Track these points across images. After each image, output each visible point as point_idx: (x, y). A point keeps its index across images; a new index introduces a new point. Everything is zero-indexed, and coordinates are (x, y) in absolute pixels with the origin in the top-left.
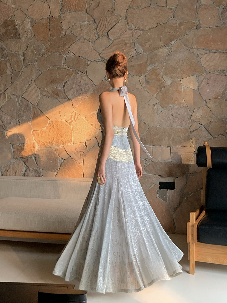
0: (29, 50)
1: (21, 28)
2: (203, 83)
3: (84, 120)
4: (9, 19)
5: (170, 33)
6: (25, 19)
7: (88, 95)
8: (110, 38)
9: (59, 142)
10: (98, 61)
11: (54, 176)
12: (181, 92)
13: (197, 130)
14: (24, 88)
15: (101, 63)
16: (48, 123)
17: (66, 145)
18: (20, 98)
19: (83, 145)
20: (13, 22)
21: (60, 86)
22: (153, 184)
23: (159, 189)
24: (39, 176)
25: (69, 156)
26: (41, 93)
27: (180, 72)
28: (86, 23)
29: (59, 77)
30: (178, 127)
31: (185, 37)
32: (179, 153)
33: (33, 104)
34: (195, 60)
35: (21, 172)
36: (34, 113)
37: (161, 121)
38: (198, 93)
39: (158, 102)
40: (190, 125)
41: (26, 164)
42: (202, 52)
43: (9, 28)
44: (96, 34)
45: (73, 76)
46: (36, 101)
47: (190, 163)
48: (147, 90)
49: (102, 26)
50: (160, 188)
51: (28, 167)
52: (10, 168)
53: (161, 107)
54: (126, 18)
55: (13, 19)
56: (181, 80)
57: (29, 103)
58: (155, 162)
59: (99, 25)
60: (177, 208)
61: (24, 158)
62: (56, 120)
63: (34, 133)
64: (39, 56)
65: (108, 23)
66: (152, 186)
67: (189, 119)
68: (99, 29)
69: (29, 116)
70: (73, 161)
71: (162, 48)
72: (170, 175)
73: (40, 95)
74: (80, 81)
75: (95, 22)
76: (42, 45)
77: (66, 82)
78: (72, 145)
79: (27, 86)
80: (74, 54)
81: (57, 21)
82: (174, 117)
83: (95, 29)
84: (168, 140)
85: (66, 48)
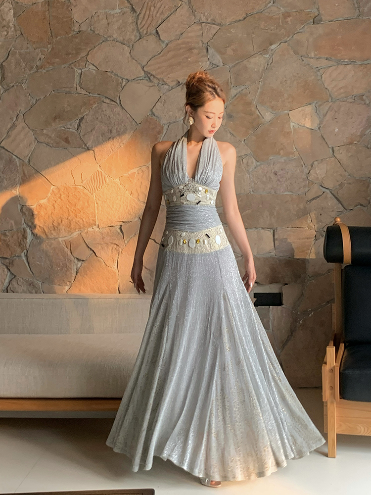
0: (12, 60)
2: (327, 118)
3: (117, 185)
5: (269, 31)
7: (124, 142)
8: (161, 39)
9: (72, 226)
10: (139, 79)
11: (65, 291)
12: (289, 133)
13: (318, 197)
14: (4, 131)
15: (145, 82)
16: (51, 191)
17: (86, 231)
19: (117, 231)
21: (71, 125)
24: (36, 293)
25: (92, 252)
26: (36, 139)
27: (287, 99)
28: (118, 11)
29: (69, 109)
30: (285, 193)
31: (295, 37)
32: (289, 240)
33: (21, 159)
34: (313, 77)
35: (2, 286)
36: (24, 174)
37: (255, 184)
38: (319, 135)
39: (249, 151)
40: (307, 189)
41: (9, 270)
42: (324, 63)
45: (95, 107)
46: (27, 153)
47: (307, 258)
48: (230, 129)
49: (146, 17)
51: (15, 276)
53: (254, 161)
54: (189, 2)
56: (290, 113)
57: (14, 157)
59: (141, 16)
60: (287, 341)
61: (7, 258)
62: (65, 185)
63: (24, 210)
64: (30, 71)
65: (157, 12)
67: (304, 180)
68: (141, 23)
69: (14, 180)
70: (99, 260)
71: (256, 57)
72: (274, 280)
73: (35, 142)
74: (109, 117)
75: (133, 10)
76: (37, 50)
77: (82, 119)
78: (96, 230)
79: (9, 127)
80: (96, 67)
81: (63, 8)
82: (279, 177)
83: (133, 23)
84: (269, 218)
85: (81, 56)
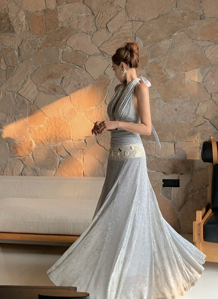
0: (24, 45)
1: (15, 21)
2: (208, 76)
3: (83, 116)
4: (2, 12)
5: (173, 24)
6: (19, 12)
7: (87, 91)
8: (109, 30)
9: (58, 140)
10: (96, 54)
11: (53, 174)
12: (184, 85)
13: (202, 124)
14: (20, 84)
15: (101, 56)
16: (46, 120)
17: (65, 142)
18: (16, 94)
19: (83, 142)
20: (7, 15)
21: (57, 81)
22: (157, 181)
23: (163, 187)
24: (37, 176)
25: (68, 154)
26: (37, 89)
27: (184, 65)
28: (84, 14)
29: (56, 72)
30: (182, 122)
31: (189, 28)
32: (183, 149)
33: (29, 101)
34: (200, 52)
35: (19, 172)
36: (31, 109)
37: (163, 116)
38: (203, 86)
39: (160, 96)
40: (195, 120)
41: (23, 163)
42: (207, 43)
43: (3, 21)
44: (94, 27)
45: (71, 71)
46: (33, 97)
47: (195, 159)
49: (101, 18)
50: (164, 186)
51: (26, 166)
52: (7, 167)
53: (163, 102)
54: (126, 9)
55: (6, 11)
56: (185, 73)
57: (25, 99)
58: (158, 159)
59: (98, 17)
60: (182, 206)
61: (22, 157)
62: (54, 117)
63: (31, 130)
64: (34, 51)
65: (107, 15)
66: (156, 184)
67: (193, 114)
68: (97, 22)
69: (26, 113)
70: (72, 158)
71: (164, 41)
72: (174, 172)
73: (37, 91)
74: (79, 76)
75: (93, 14)
76: (38, 39)
77: (63, 77)
78: (71, 142)
79: (23, 82)
80: (71, 48)
81: (53, 14)
82: (178, 111)
83: (93, 21)
84: (172, 136)
85: (63, 42)
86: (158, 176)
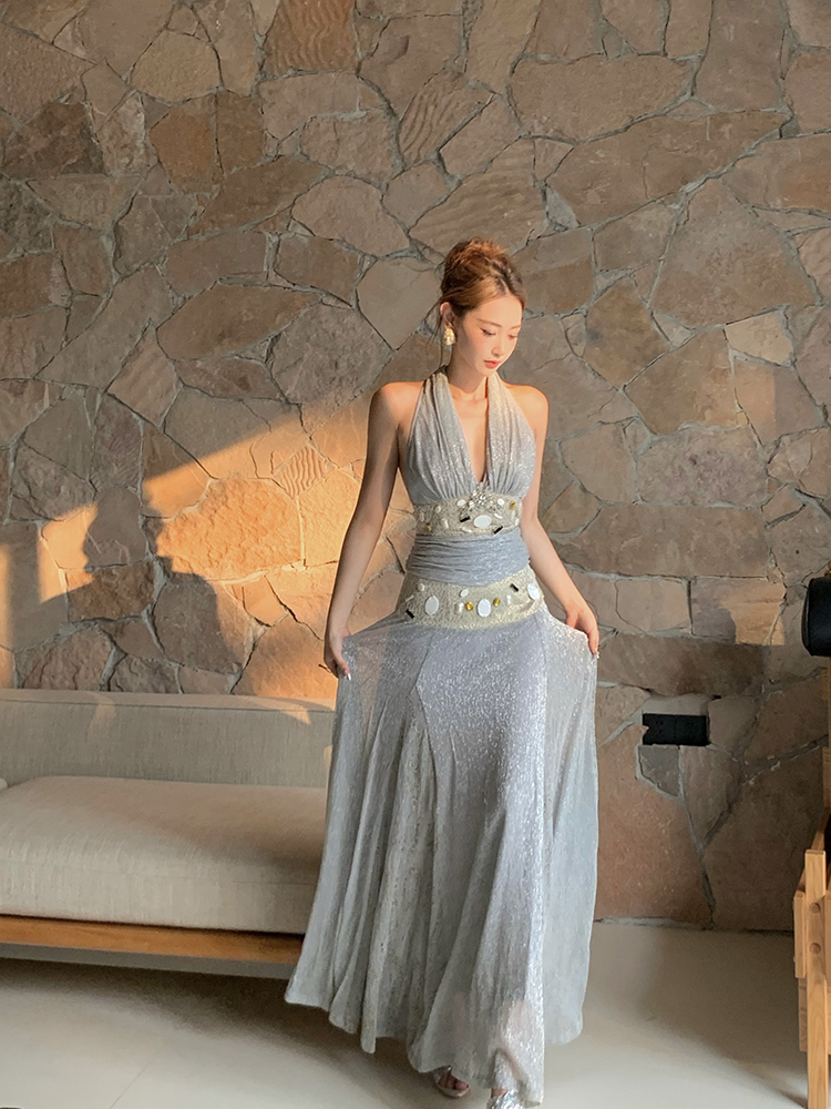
0: (138, 215)
1: (106, 132)
2: (813, 339)
3: (347, 478)
4: (62, 101)
5: (680, 152)
6: (122, 102)
7: (364, 386)
8: (449, 171)
9: (249, 562)
10: (399, 254)
11: (228, 688)
13: (791, 515)
14: (117, 361)
15: (412, 261)
16: (207, 488)
17: (276, 571)
18: (99, 396)
20: (78, 110)
21: (253, 351)
22: (623, 721)
23: (645, 742)
24: (167, 692)
25: (288, 612)
26: (180, 379)
27: (722, 298)
28: (358, 113)
29: (251, 317)
30: (716, 505)
31: (739, 165)
32: (723, 603)
33: (148, 421)
34: (780, 251)
35: (98, 676)
36: (154, 451)
37: (648, 483)
38: (794, 377)
39: (635, 411)
40: (765, 498)
41: (115, 644)
42: (807, 221)
43: (64, 133)
44: (394, 157)
45: (305, 315)
46: (162, 408)
47: (765, 642)
48: (594, 364)
49: (418, 127)
50: (647, 740)
51: (126, 654)
52: (54, 657)
53: (648, 432)
54: (510, 94)
55: (77, 97)
56: (727, 328)
57: (134, 415)
58: (627, 637)
59: (408, 123)
60: (719, 823)
61: (111, 620)
62: (236, 478)
63: (150, 525)
64: (174, 238)
65: (442, 115)
66: (616, 733)
67: (759, 477)
68: (406, 138)
69: (133, 464)
70: (302, 631)
71: (651, 209)
72: (688, 686)
73: (177, 386)
74: (333, 335)
75: (391, 112)
76: (190, 196)
77: (277, 337)
78: (300, 570)
79: (127, 353)
80: (311, 232)
81: (245, 109)
82: (702, 468)
83: (390, 138)
84: (678, 555)
85: (279, 208)
86: (627, 703)
